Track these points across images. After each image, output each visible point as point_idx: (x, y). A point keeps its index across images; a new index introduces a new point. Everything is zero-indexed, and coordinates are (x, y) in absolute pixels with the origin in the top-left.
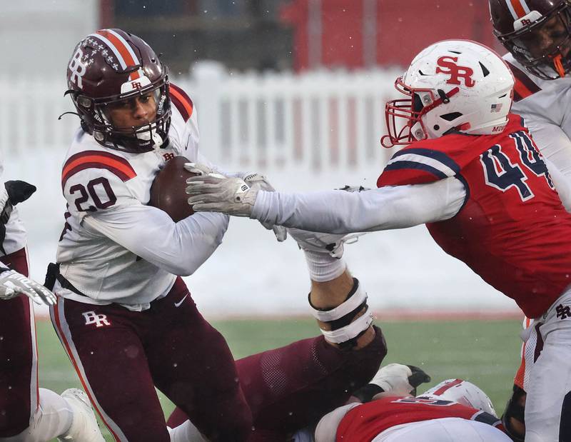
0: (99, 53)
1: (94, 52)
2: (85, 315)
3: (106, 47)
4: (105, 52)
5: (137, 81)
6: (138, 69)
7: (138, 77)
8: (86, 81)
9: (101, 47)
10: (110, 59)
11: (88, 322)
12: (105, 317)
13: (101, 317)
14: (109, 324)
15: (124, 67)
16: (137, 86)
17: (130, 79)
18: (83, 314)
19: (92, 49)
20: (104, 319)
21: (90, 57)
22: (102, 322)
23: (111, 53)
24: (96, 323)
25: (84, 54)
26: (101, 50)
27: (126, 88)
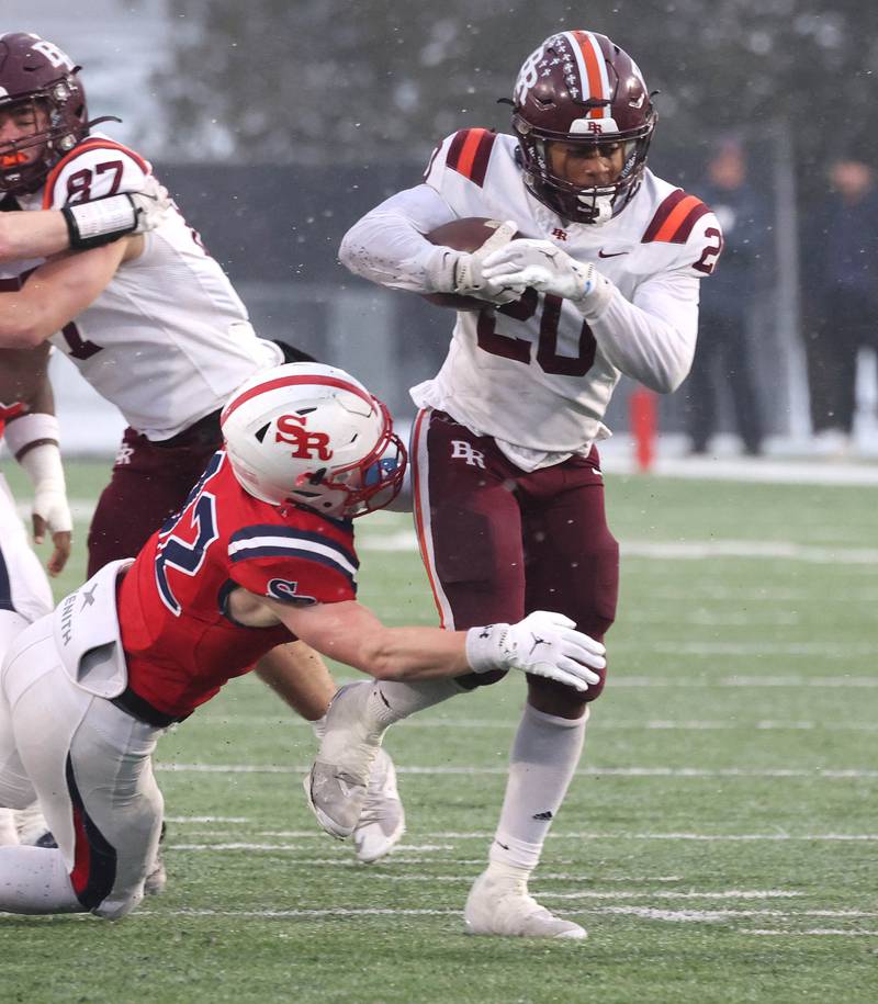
0: (562, 65)
1: (556, 61)
2: (456, 444)
3: (574, 61)
4: (568, 67)
5: (598, 122)
6: (605, 105)
7: (601, 116)
8: (532, 97)
9: (567, 57)
10: (571, 79)
11: (456, 454)
12: (481, 456)
13: (475, 454)
14: (483, 467)
15: (586, 96)
16: (595, 129)
17: (588, 115)
18: (453, 442)
19: (556, 56)
20: (480, 458)
21: (548, 66)
22: (475, 460)
23: (576, 71)
24: (466, 459)
25: (543, 59)
26: (566, 62)
27: (580, 126)
